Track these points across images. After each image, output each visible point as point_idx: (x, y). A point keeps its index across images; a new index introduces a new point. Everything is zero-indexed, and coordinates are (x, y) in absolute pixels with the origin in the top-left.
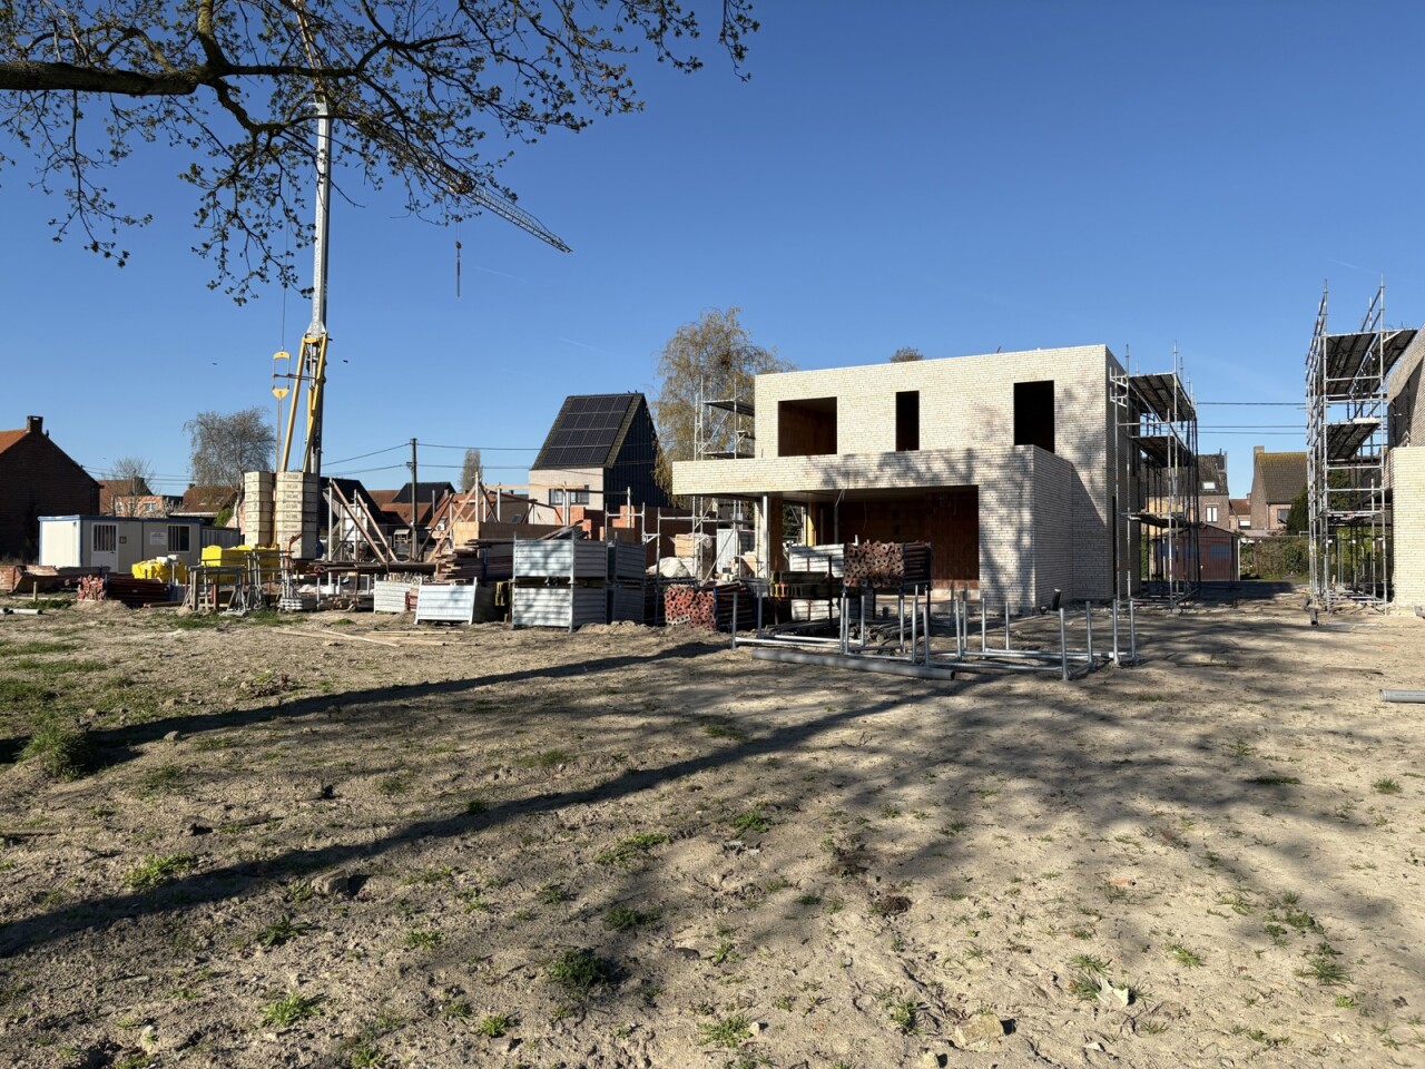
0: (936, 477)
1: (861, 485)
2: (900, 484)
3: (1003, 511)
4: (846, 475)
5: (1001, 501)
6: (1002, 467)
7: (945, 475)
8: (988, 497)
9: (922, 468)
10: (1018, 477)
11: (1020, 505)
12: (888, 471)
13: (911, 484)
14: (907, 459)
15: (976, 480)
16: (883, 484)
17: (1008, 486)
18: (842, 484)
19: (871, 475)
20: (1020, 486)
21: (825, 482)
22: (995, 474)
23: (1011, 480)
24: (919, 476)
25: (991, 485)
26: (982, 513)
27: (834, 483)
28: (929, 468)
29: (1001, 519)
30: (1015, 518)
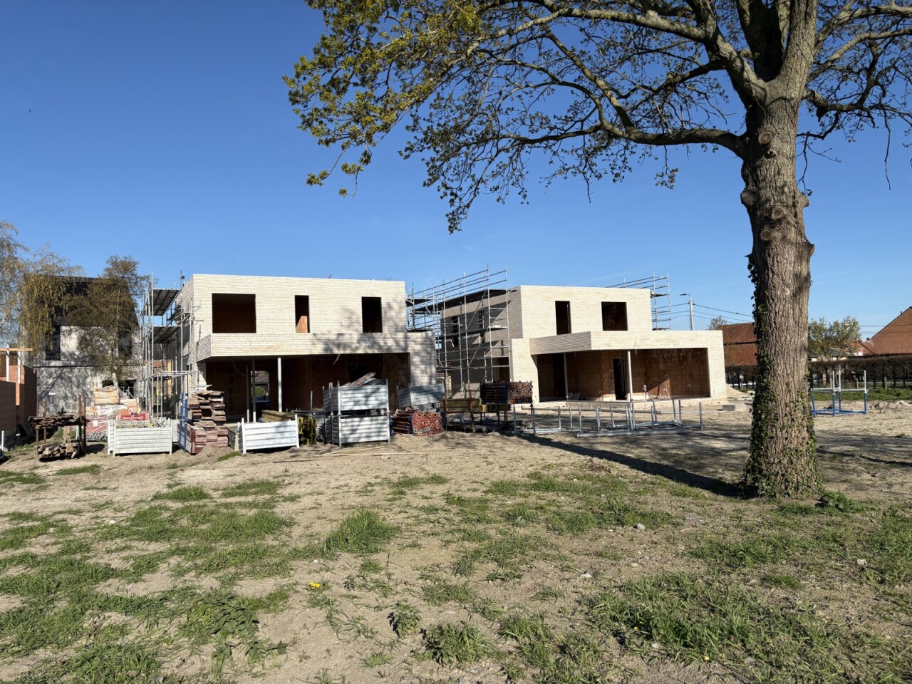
0: (389, 348)
1: (348, 352)
2: (370, 352)
3: (423, 367)
4: (338, 346)
5: (422, 362)
6: (421, 344)
7: (394, 347)
8: (416, 360)
9: (382, 343)
10: (429, 349)
11: (431, 364)
12: (363, 344)
13: (376, 352)
14: (373, 338)
15: (410, 350)
16: (360, 352)
17: (423, 354)
18: (336, 351)
19: (354, 346)
20: (430, 354)
21: (326, 350)
22: (418, 347)
23: (426, 350)
24: (380, 347)
25: (417, 353)
26: (412, 368)
27: (331, 350)
28: (385, 343)
29: (422, 371)
30: (429, 371)
